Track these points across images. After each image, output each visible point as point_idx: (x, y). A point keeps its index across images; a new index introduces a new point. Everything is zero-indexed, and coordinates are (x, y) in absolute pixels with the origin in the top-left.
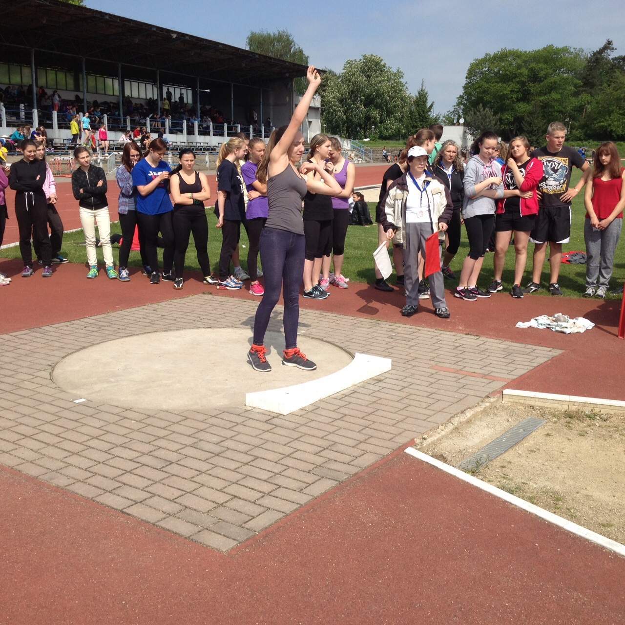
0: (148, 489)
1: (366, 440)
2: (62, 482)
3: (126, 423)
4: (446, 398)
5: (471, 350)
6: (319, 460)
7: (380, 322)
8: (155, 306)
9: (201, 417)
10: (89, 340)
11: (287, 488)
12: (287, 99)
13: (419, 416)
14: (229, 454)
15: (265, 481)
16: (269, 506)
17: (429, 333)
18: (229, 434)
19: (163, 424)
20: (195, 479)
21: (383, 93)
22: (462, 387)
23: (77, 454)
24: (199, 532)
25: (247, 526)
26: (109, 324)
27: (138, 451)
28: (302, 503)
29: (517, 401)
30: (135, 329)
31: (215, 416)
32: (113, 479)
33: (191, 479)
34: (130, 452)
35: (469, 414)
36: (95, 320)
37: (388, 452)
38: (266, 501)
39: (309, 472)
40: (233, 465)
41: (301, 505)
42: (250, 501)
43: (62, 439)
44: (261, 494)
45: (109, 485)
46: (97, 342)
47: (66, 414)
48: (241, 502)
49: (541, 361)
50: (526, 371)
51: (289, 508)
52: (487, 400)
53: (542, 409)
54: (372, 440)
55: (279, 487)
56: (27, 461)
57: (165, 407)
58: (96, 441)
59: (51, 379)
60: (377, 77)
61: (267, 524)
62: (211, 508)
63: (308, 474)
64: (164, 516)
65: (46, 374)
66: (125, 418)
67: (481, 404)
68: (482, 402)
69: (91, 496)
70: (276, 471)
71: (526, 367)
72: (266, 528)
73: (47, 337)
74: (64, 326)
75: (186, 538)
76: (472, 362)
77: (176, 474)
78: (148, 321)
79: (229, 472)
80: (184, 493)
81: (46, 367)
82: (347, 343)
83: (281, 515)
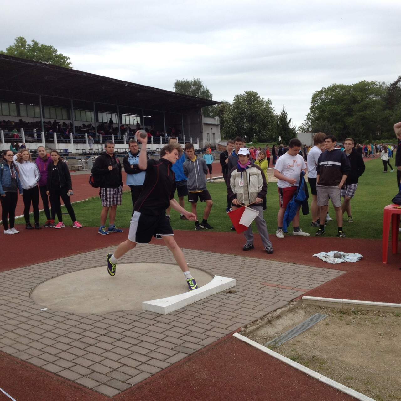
0: (74, 361)
1: (211, 329)
2: (24, 357)
3: (69, 322)
4: (265, 302)
5: (289, 273)
6: (179, 342)
7: (236, 256)
8: (100, 250)
9: (113, 317)
10: (56, 273)
11: (156, 359)
12: (199, 120)
13: (247, 314)
14: (126, 339)
15: (144, 355)
16: (143, 370)
17: (265, 262)
18: (128, 327)
19: (91, 322)
20: (103, 355)
21: (259, 114)
22: (277, 296)
23: (37, 341)
24: (99, 385)
25: (128, 382)
26: (71, 263)
27: (72, 339)
28: (164, 368)
29: (311, 303)
30: (85, 265)
31: (122, 317)
32: (55, 355)
33: (100, 355)
34: (67, 339)
35: (279, 312)
36: (63, 260)
37: (223, 336)
38: (143, 367)
39: (172, 349)
40: (127, 346)
41: (163, 369)
42: (132, 367)
43: (29, 332)
44: (140, 363)
45: (51, 358)
46: (60, 274)
47: (35, 317)
48: (127, 368)
49: (331, 278)
50: (320, 285)
51: (154, 371)
52: (292, 303)
53: (326, 308)
54: (215, 329)
55: (152, 358)
56: (7, 346)
57: (94, 312)
58: (49, 333)
59: (29, 297)
60: (255, 104)
61: (140, 380)
62: (108, 371)
63: (171, 350)
64: (80, 376)
65: (27, 294)
66: (69, 319)
67: (287, 305)
68: (288, 304)
69: (39, 365)
70: (152, 349)
71: (320, 282)
72: (139, 383)
73: (32, 272)
74: (44, 265)
75: (90, 389)
76: (288, 280)
77: (92, 352)
78: (94, 260)
79: (123, 350)
80: (94, 363)
81: (28, 290)
82: (213, 270)
83: (149, 375)
